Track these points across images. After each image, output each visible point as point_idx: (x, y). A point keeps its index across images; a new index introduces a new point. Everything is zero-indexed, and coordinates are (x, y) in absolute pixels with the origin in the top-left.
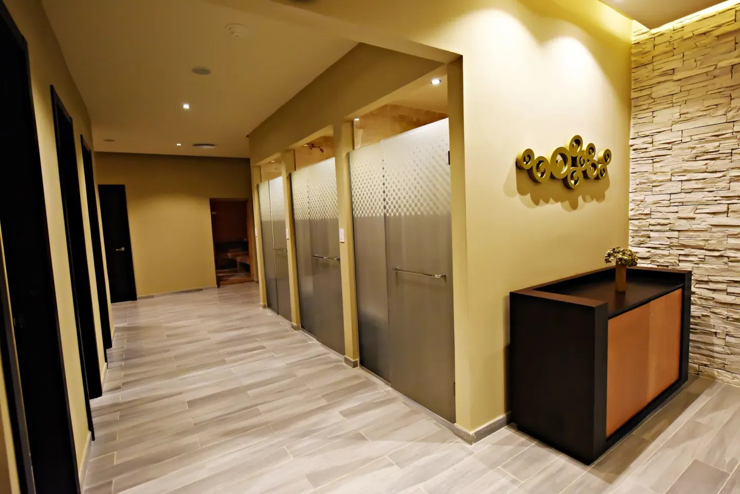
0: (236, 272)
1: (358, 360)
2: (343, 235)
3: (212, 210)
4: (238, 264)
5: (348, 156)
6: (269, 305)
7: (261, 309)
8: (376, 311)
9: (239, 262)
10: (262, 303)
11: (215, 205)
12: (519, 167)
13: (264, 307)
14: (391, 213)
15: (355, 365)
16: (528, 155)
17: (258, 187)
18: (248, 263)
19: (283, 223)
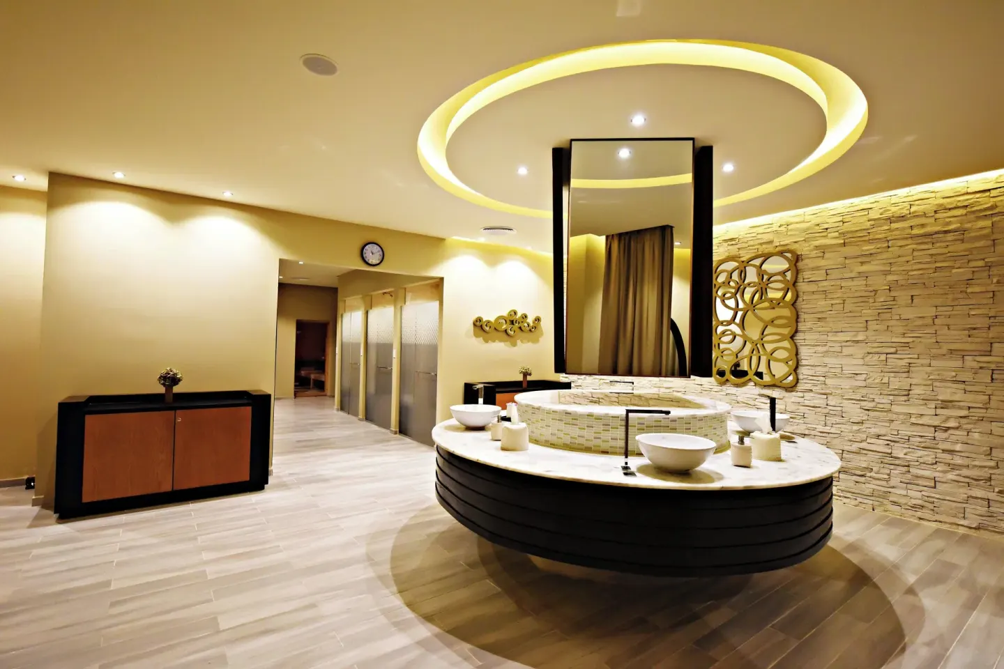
0: (309, 389)
1: (398, 430)
2: (395, 353)
3: (297, 330)
4: (312, 381)
5: (401, 307)
6: (342, 408)
7: (335, 412)
8: (409, 399)
9: (313, 379)
10: (336, 407)
11: (301, 326)
12: (474, 325)
13: (338, 410)
14: (418, 342)
15: (396, 433)
16: (479, 320)
17: (342, 315)
18: (323, 380)
19: (359, 344)
